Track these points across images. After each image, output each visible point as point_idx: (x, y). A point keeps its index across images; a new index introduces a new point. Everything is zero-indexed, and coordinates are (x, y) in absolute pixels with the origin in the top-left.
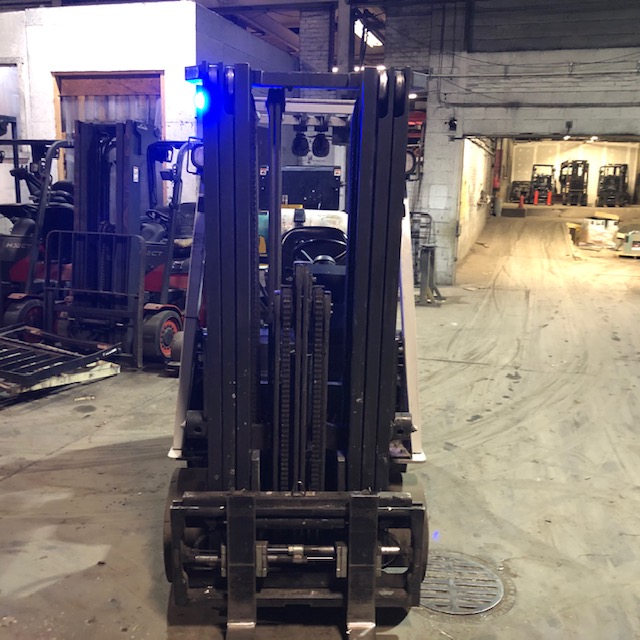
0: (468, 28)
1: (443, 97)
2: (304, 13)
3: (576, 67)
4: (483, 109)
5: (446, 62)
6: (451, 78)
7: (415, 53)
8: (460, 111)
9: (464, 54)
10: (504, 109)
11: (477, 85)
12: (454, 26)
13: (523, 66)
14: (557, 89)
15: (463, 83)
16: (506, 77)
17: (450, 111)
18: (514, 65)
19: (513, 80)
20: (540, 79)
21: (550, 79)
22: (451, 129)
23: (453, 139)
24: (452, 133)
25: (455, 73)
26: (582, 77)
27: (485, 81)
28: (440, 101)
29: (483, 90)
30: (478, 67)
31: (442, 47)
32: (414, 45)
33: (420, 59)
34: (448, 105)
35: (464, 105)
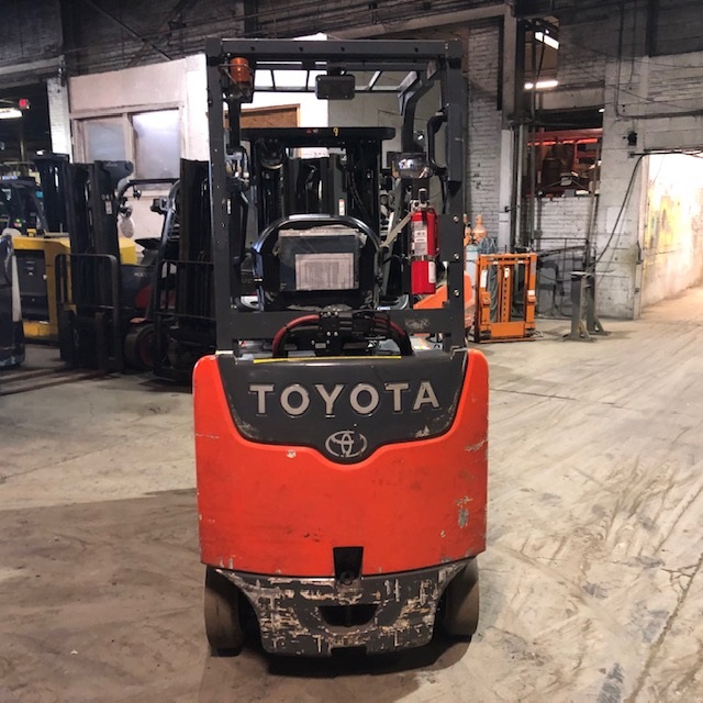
0: (651, 30)
1: (620, 110)
2: (473, 31)
4: (668, 119)
5: (625, 69)
6: (631, 87)
7: (590, 63)
8: (641, 123)
9: (646, 59)
10: (691, 118)
11: (660, 93)
12: (634, 29)
15: (644, 92)
17: (629, 124)
22: (630, 144)
23: (632, 155)
24: (632, 149)
25: (635, 80)
27: (671, 87)
28: (618, 115)
29: (668, 98)
30: (662, 72)
31: (620, 52)
32: (589, 53)
33: (596, 69)
34: (627, 118)
35: (645, 117)
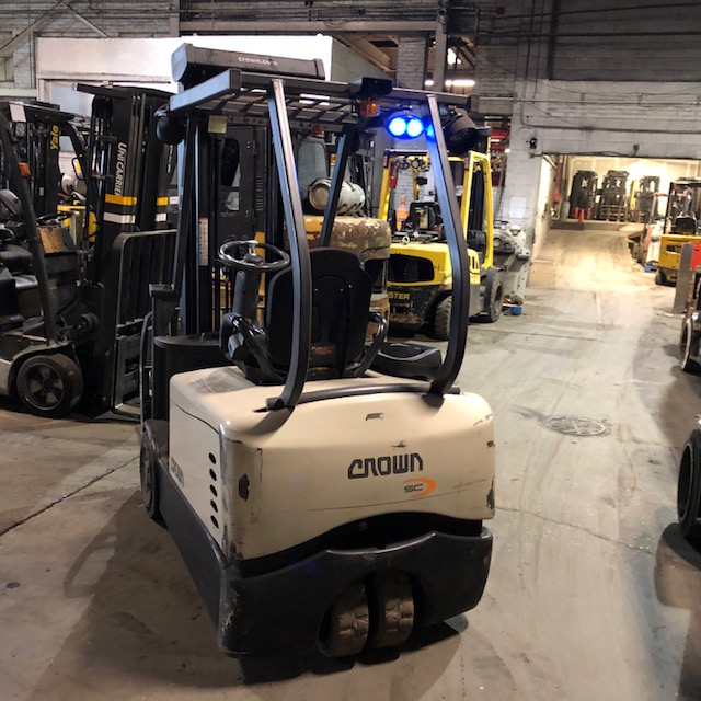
0: (551, 59)
1: (525, 119)
2: (402, 39)
3: (644, 97)
4: (561, 131)
5: (530, 87)
6: (533, 102)
7: (502, 79)
8: (541, 132)
9: (546, 82)
10: (578, 131)
11: (556, 109)
12: (538, 57)
13: (597, 94)
14: (626, 117)
15: (544, 107)
16: (583, 104)
17: (532, 131)
18: (589, 93)
19: (588, 106)
20: (612, 106)
21: (621, 107)
22: (531, 147)
23: (533, 156)
24: (532, 151)
25: (538, 97)
26: (649, 106)
27: (564, 106)
28: (523, 123)
29: (562, 114)
30: (558, 93)
31: (526, 74)
32: (501, 71)
33: (507, 84)
34: (530, 127)
35: (544, 127)
